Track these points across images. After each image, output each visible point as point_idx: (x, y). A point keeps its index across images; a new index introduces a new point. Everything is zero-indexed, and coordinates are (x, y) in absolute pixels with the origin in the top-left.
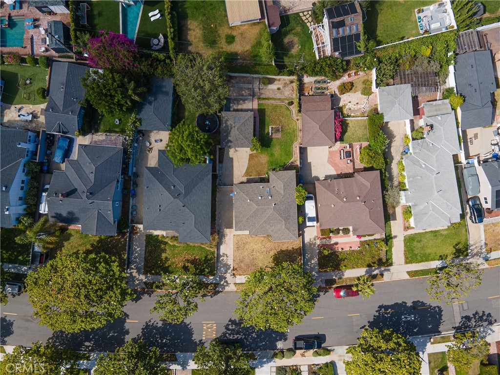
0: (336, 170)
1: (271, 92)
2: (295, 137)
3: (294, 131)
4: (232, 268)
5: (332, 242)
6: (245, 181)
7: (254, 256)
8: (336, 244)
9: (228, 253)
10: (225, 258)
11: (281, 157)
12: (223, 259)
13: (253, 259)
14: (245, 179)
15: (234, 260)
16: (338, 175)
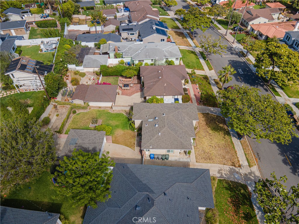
0: (137, 92)
1: (58, 121)
2: (104, 111)
3: (99, 111)
4: (233, 167)
5: (194, 97)
6: (139, 148)
7: (216, 145)
8: (195, 95)
9: (217, 169)
10: (223, 172)
11: (120, 120)
12: (225, 174)
13: (219, 147)
14: (137, 149)
15: (224, 164)
16: (141, 92)
